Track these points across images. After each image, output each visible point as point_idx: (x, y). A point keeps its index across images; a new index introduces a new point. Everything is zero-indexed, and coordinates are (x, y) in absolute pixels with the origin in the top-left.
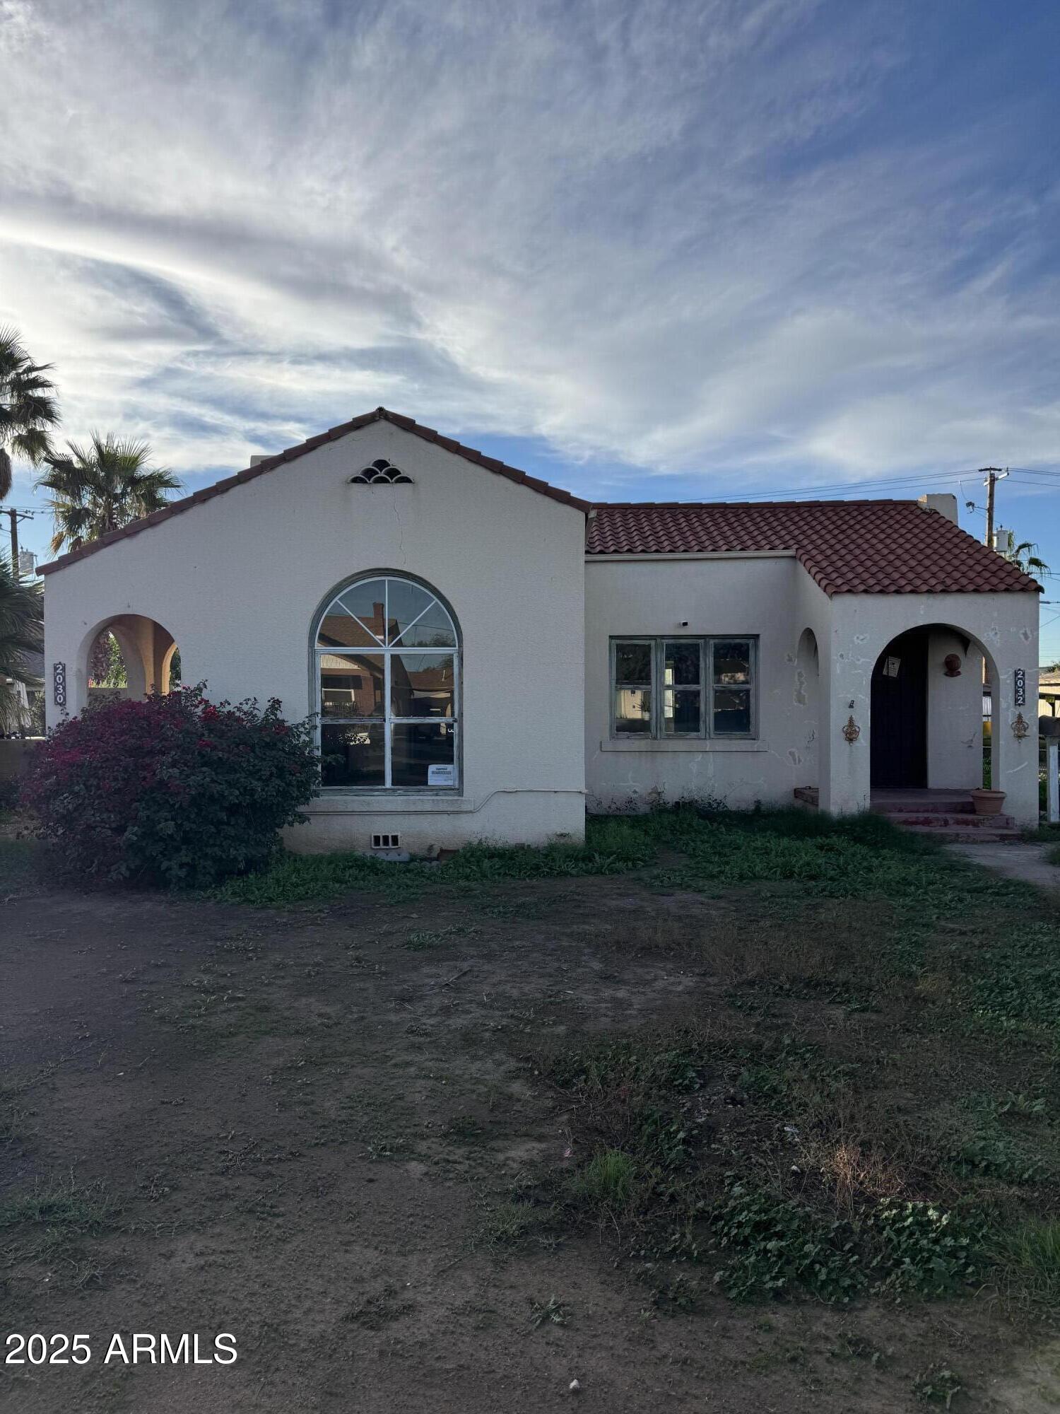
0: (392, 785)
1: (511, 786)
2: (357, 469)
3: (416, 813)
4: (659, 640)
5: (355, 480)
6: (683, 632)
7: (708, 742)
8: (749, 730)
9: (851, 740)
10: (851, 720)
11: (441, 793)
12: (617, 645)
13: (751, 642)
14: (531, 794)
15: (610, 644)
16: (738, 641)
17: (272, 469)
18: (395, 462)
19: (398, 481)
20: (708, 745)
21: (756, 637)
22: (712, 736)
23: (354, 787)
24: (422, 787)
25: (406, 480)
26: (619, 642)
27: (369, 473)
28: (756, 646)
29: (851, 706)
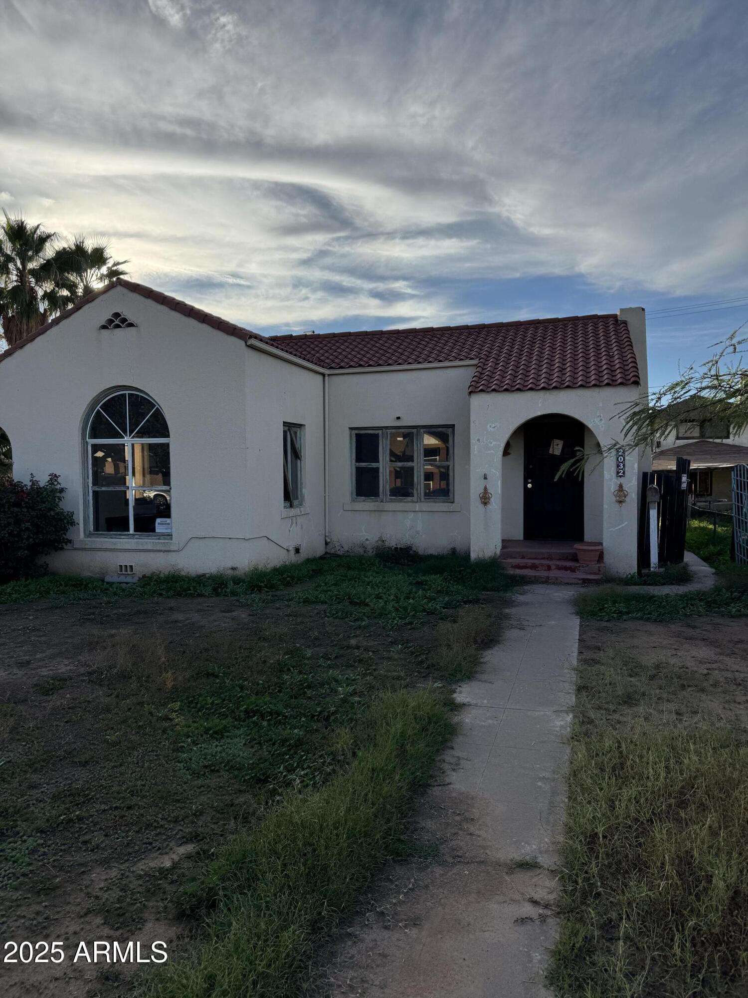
0: (135, 531)
1: (202, 535)
2: (103, 321)
3: (143, 551)
4: (384, 430)
5: (103, 327)
6: (398, 424)
7: (417, 505)
8: (449, 496)
9: (485, 504)
10: (485, 489)
12: (356, 434)
13: (450, 430)
14: (215, 540)
15: (351, 434)
16: (440, 429)
18: (126, 314)
19: (126, 326)
20: (417, 507)
21: (453, 426)
22: (423, 499)
23: (111, 533)
24: (151, 533)
26: (357, 432)
27: (110, 321)
28: (453, 433)
29: (485, 478)
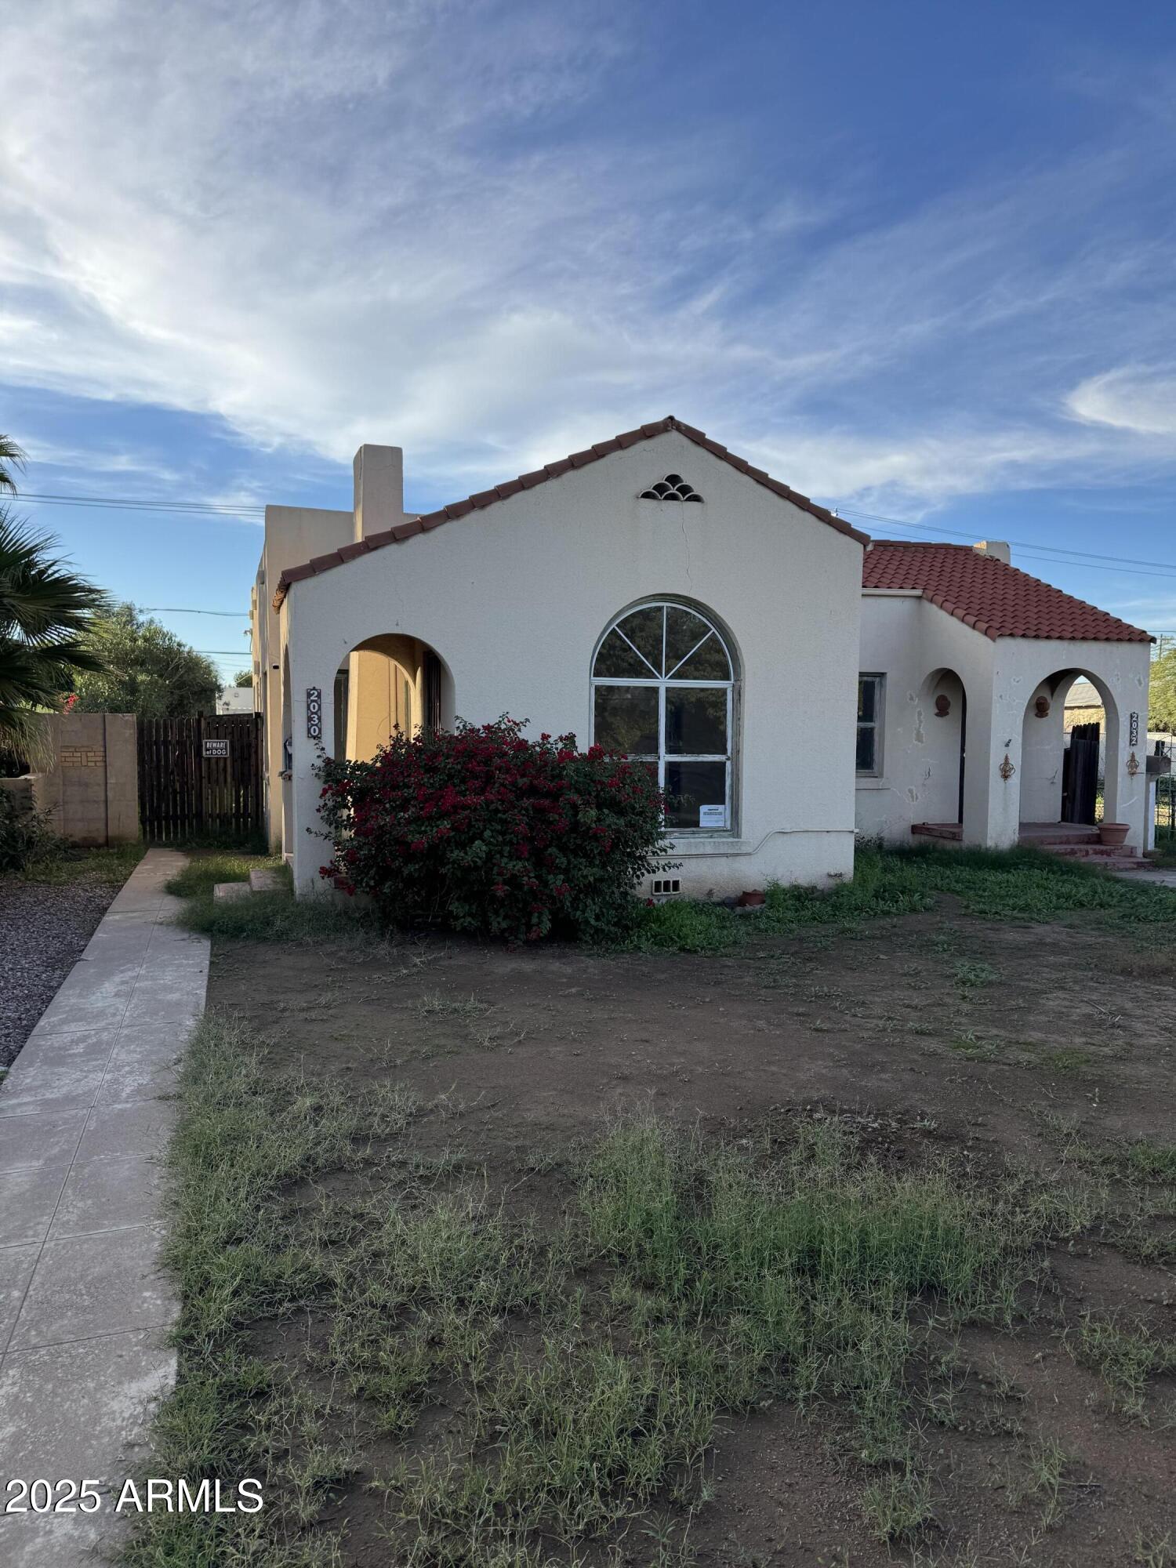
1: (787, 827)
2: (648, 486)
3: (697, 856)
5: (647, 495)
8: (873, 769)
9: (1006, 777)
10: (1007, 758)
11: (715, 835)
13: (877, 680)
14: (806, 834)
17: (559, 475)
18: (687, 480)
19: (689, 499)
21: (882, 675)
24: (697, 829)
25: (696, 499)
27: (660, 488)
28: (881, 685)
29: (1007, 745)
